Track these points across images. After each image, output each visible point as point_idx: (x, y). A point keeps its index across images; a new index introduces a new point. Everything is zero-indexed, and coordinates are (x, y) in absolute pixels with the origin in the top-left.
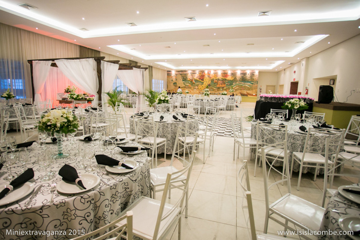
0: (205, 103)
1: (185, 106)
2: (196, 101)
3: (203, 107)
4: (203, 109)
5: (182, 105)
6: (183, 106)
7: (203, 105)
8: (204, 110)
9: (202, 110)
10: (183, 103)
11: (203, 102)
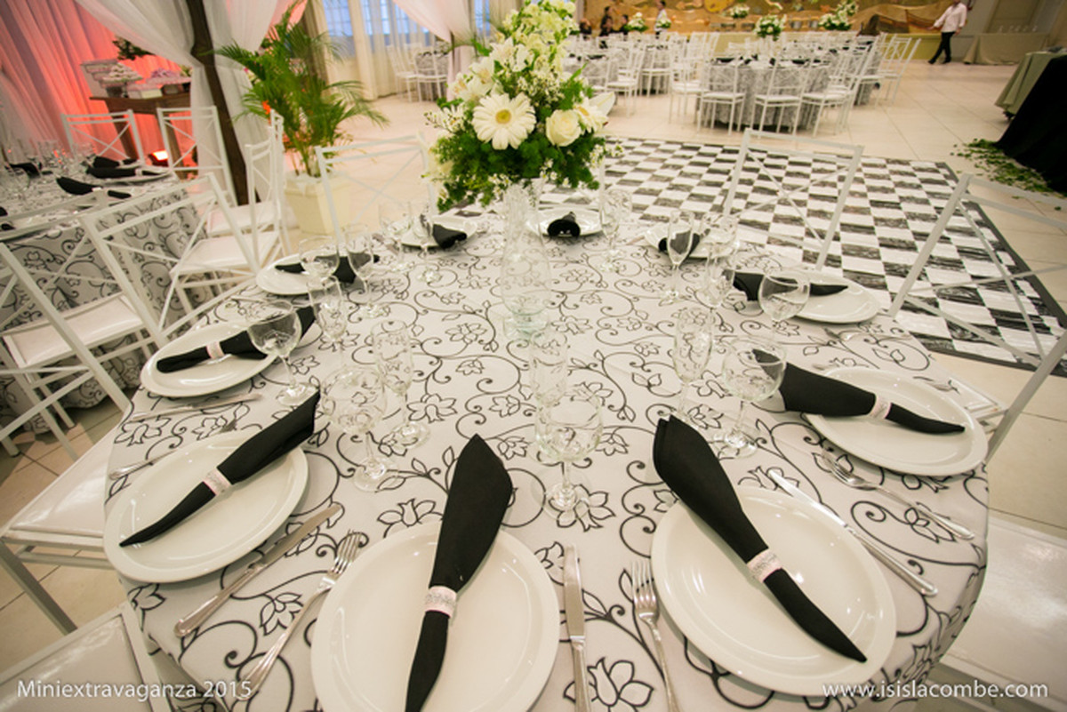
0: (759, 79)
1: (658, 87)
2: (717, 67)
3: (748, 96)
4: (746, 108)
5: (644, 84)
6: (649, 88)
7: (749, 89)
8: (753, 111)
9: (741, 110)
10: (650, 76)
11: (751, 71)
